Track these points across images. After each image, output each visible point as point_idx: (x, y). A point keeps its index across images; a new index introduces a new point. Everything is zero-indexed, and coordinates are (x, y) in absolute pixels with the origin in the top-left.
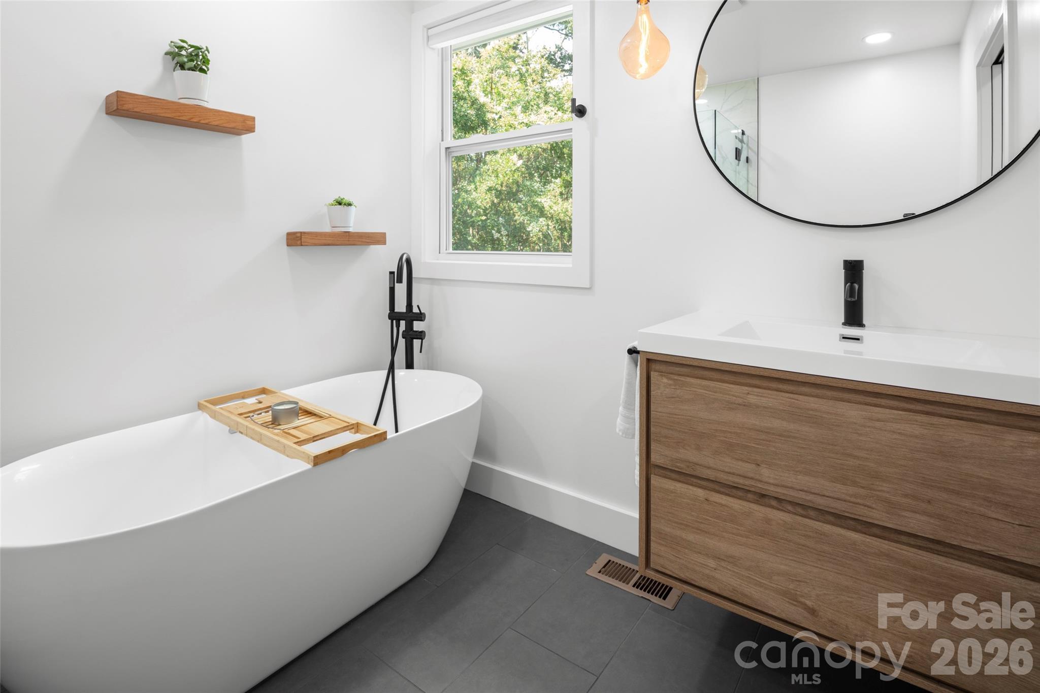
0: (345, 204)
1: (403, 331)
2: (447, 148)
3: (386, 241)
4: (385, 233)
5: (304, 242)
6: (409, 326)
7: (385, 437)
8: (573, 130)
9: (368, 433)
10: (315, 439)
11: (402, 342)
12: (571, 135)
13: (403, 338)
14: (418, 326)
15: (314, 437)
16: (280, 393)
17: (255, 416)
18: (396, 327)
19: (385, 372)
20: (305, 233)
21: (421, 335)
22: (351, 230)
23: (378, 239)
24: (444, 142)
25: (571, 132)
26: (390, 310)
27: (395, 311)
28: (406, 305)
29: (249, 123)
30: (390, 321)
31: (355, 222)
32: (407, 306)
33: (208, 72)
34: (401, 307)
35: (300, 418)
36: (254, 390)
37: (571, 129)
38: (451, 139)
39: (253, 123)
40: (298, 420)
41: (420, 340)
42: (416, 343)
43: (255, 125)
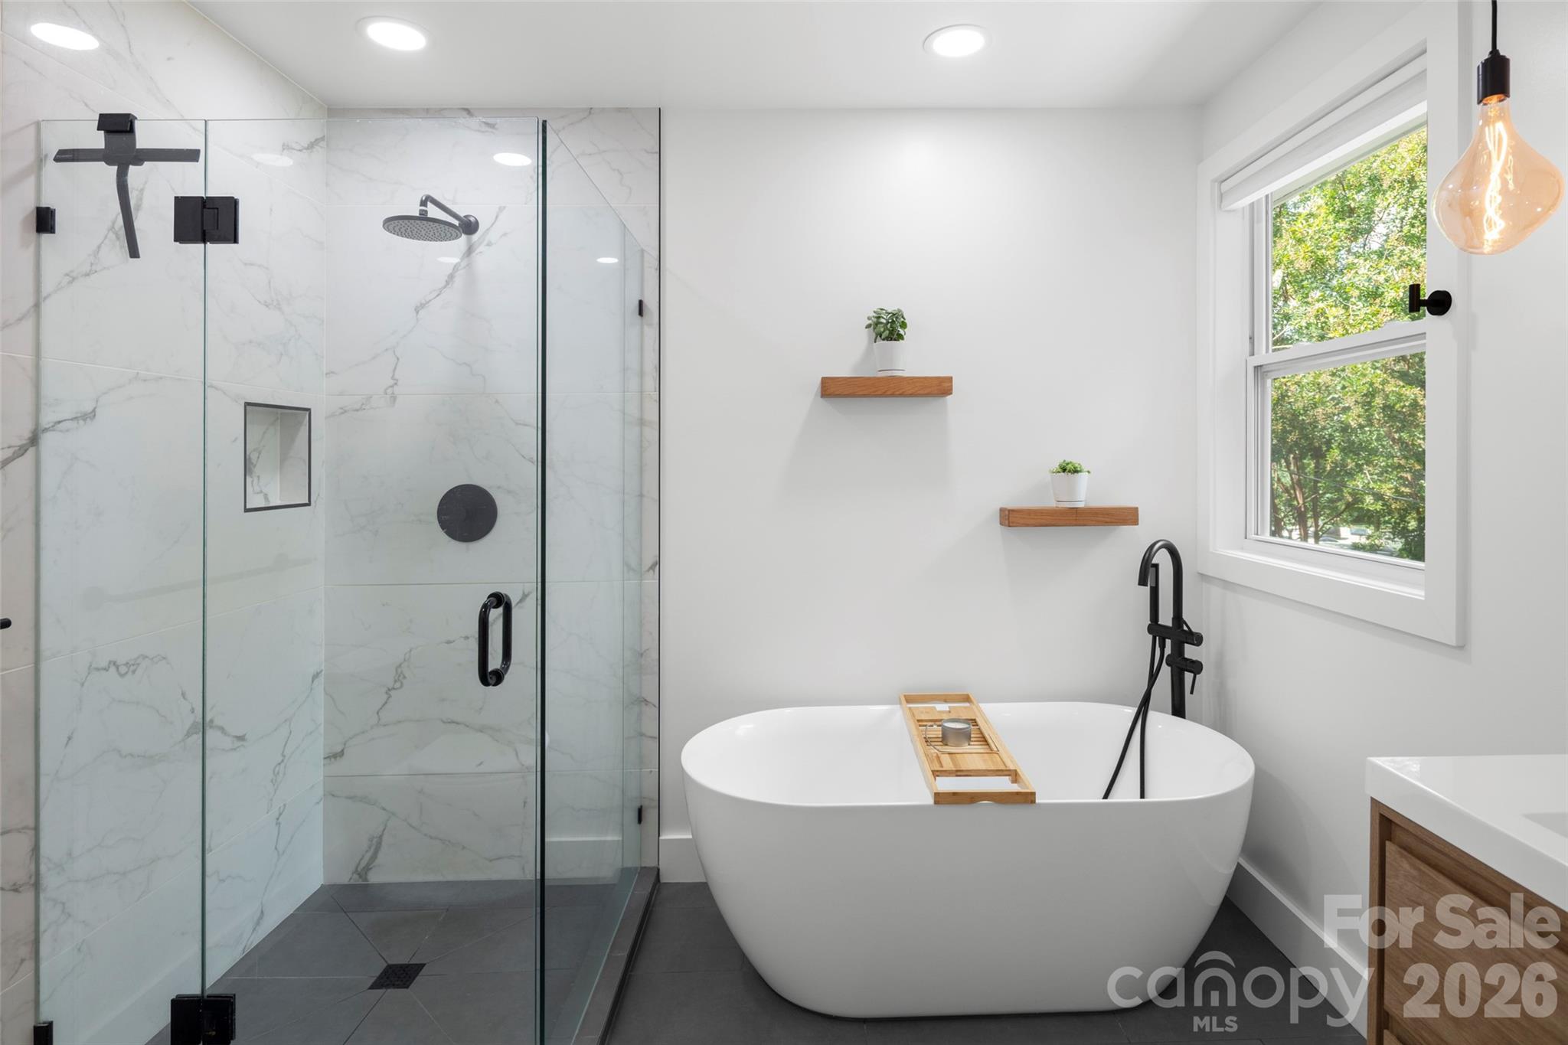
0: (1069, 471)
1: (1169, 655)
2: (1256, 368)
3: (1138, 519)
4: (1137, 508)
5: (1013, 523)
6: (1178, 650)
7: (1033, 799)
8: (1427, 335)
9: (1022, 788)
10: (959, 773)
11: (1166, 672)
12: (1425, 344)
13: (1168, 664)
14: (1190, 652)
15: (957, 771)
16: (978, 707)
17: (935, 727)
18: (1160, 646)
19: (1131, 711)
20: (1013, 511)
21: (1196, 667)
22: (1081, 505)
23: (1127, 517)
24: (1256, 356)
25: (1425, 338)
26: (1151, 621)
27: (1159, 623)
28: (1172, 616)
29: (946, 385)
30: (1151, 636)
31: (1085, 493)
32: (1173, 619)
33: (905, 337)
34: (1166, 618)
35: (972, 743)
36: (956, 695)
37: (1425, 333)
38: (1267, 351)
39: (950, 384)
40: (969, 745)
41: (1192, 674)
42: (1188, 677)
43: (952, 386)
